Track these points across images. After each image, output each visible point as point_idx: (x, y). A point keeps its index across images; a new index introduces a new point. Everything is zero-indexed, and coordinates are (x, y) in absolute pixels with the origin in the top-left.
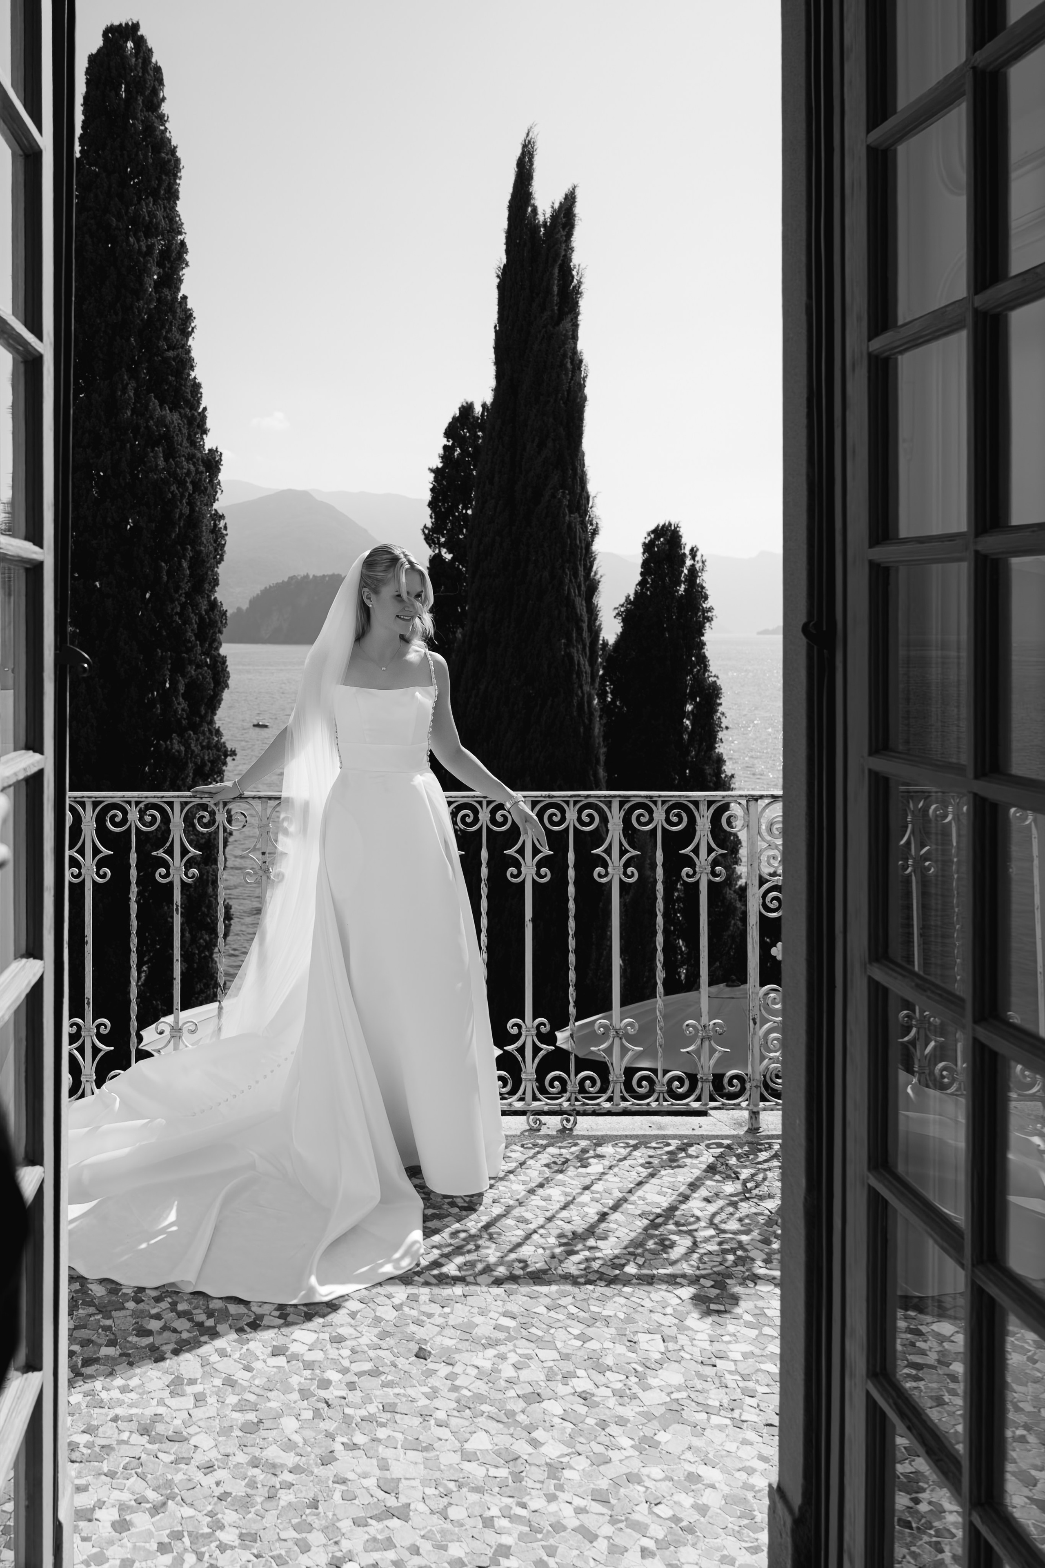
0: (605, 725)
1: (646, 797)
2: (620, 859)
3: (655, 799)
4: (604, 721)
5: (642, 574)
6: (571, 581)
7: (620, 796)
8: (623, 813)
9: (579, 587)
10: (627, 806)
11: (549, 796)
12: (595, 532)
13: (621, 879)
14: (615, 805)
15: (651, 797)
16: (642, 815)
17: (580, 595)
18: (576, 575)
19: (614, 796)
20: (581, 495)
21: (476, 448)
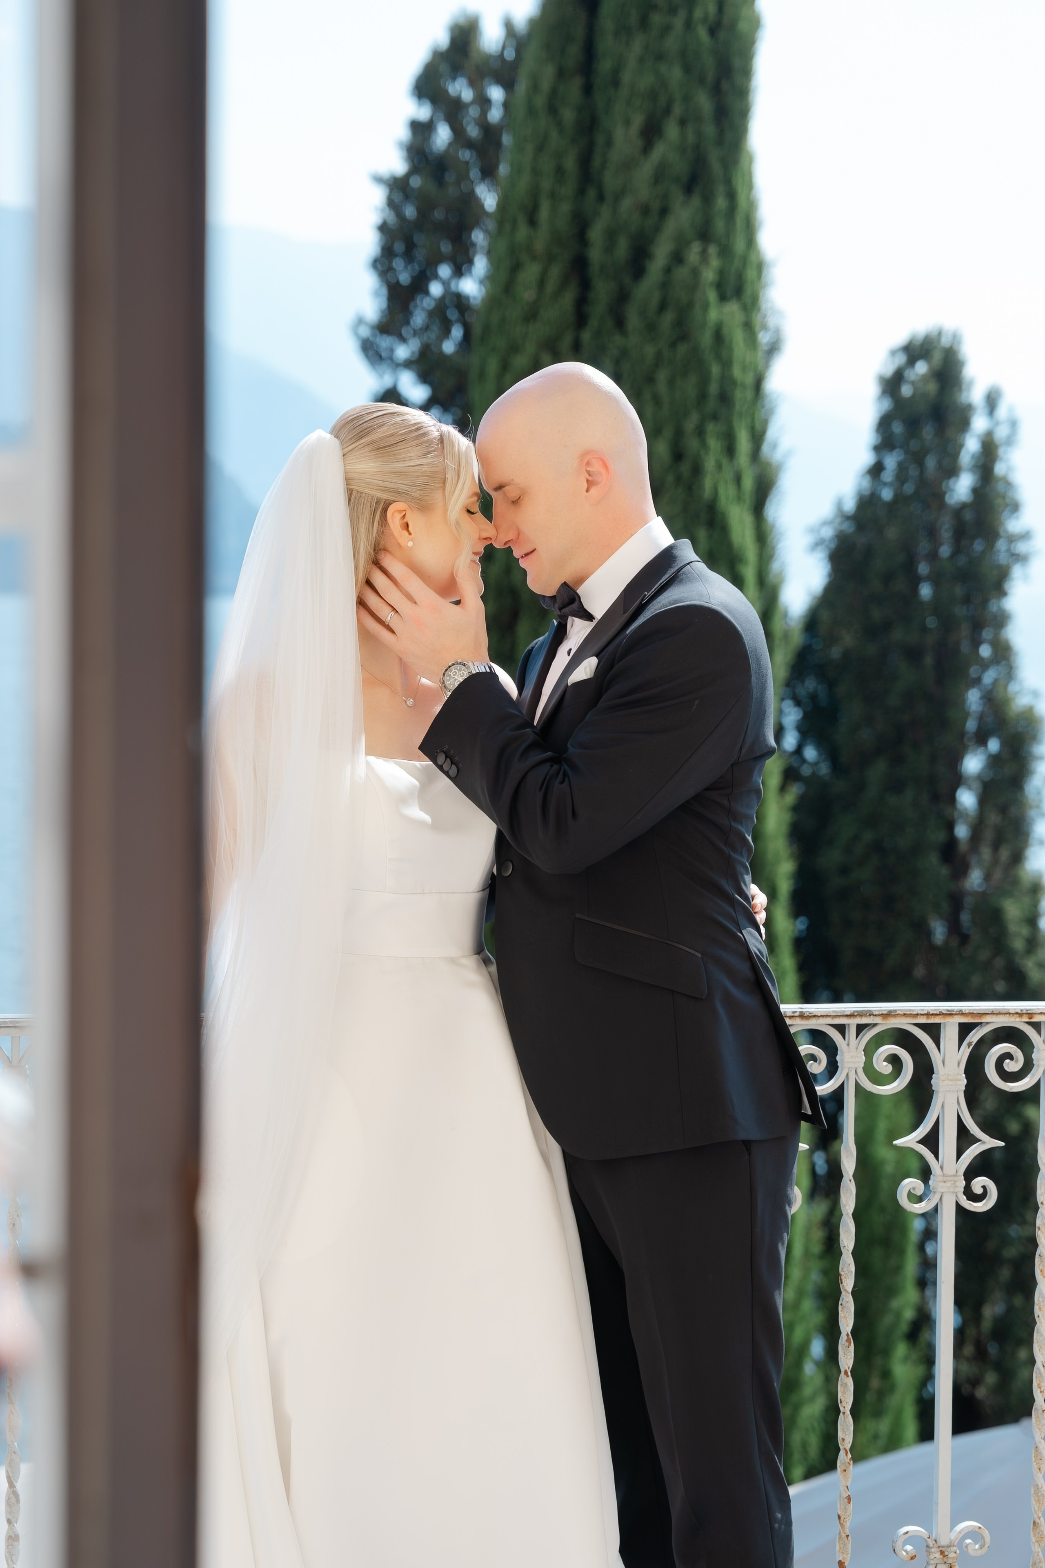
0: (796, 809)
1: (1020, 1014)
2: (959, 1155)
3: (1036, 1019)
4: (790, 798)
5: (878, 449)
6: (719, 467)
7: (961, 1013)
8: (966, 1051)
9: (738, 479)
10: (974, 1037)
11: (802, 1016)
12: (774, 349)
13: (958, 1205)
14: (950, 1034)
15: (1030, 1015)
16: (1009, 1056)
17: (739, 498)
18: (730, 450)
19: (950, 1014)
20: (745, 260)
21: (491, 134)
